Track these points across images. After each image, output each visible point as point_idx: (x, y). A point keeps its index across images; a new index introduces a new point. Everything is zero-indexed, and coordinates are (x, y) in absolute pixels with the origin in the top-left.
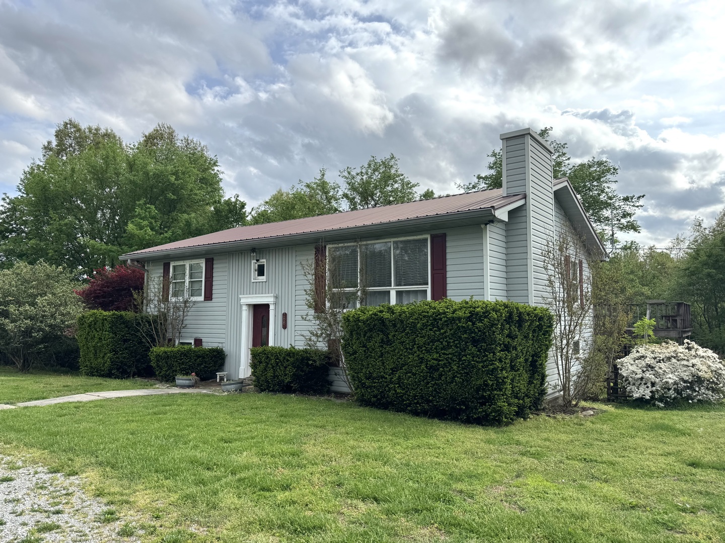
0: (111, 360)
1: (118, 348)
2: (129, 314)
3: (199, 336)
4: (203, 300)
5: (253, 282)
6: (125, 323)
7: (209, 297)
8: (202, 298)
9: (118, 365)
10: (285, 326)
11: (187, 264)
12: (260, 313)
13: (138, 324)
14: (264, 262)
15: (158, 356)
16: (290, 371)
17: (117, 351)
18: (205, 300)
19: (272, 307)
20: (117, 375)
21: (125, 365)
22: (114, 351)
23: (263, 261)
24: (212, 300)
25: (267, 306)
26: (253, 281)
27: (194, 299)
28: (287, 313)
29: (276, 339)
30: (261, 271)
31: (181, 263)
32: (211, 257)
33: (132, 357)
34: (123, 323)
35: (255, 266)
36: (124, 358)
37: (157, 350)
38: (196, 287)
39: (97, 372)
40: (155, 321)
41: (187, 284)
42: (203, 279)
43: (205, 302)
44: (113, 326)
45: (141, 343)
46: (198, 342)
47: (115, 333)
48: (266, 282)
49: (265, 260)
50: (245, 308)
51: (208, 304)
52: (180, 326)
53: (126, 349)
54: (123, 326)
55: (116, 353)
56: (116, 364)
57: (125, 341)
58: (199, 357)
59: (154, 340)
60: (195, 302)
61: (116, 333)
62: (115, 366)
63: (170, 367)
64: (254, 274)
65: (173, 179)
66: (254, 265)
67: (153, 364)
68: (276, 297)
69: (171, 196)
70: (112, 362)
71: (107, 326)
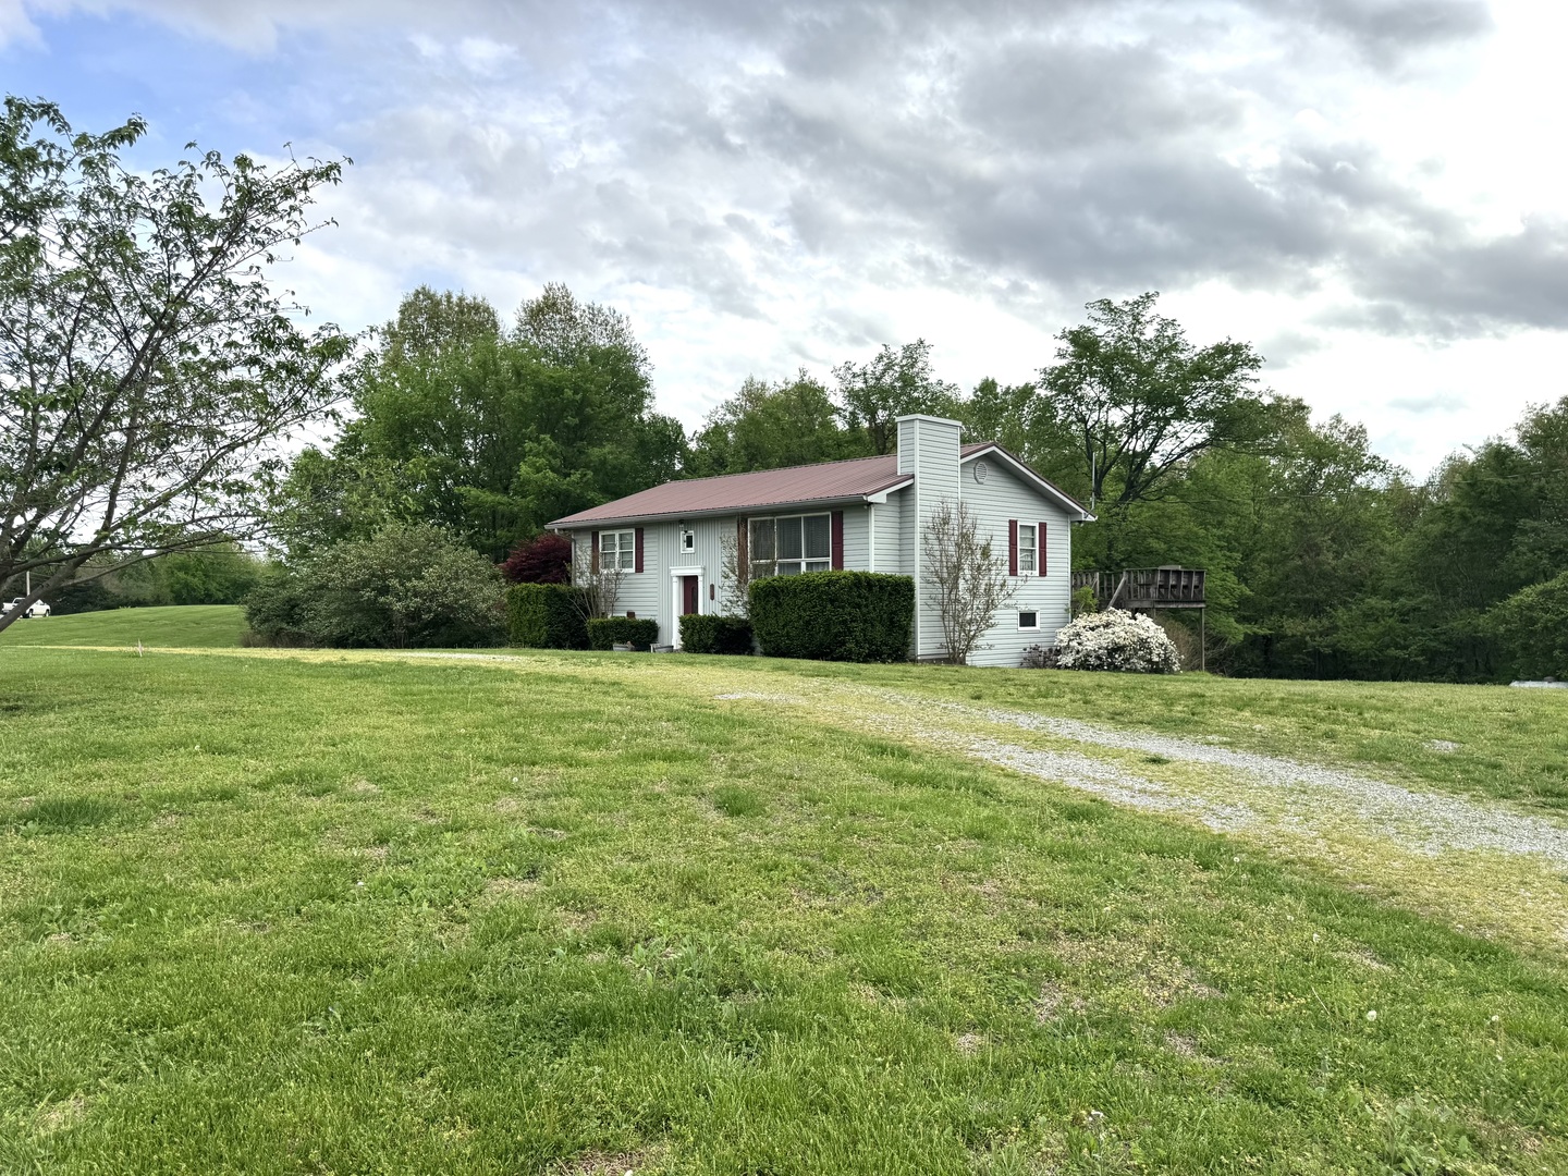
0: (547, 631)
1: (553, 621)
2: (562, 587)
3: (632, 609)
4: (634, 572)
5: (682, 554)
6: (560, 596)
8: (633, 570)
10: (712, 598)
11: (617, 534)
12: (690, 583)
13: (572, 597)
14: (692, 533)
15: (594, 627)
16: (712, 634)
17: (553, 624)
18: (636, 572)
19: (700, 579)
22: (549, 624)
24: (642, 572)
25: (696, 578)
26: (682, 552)
27: (626, 570)
28: (712, 584)
29: (704, 608)
30: (689, 542)
31: (610, 532)
32: (641, 528)
34: (557, 596)
37: (594, 621)
38: (627, 558)
40: (588, 594)
41: (617, 555)
42: (634, 550)
43: (636, 574)
45: (575, 616)
46: (631, 614)
48: (694, 553)
50: (675, 579)
51: (639, 576)
52: (612, 600)
53: (561, 621)
54: (557, 599)
55: (552, 626)
57: (560, 614)
58: (632, 627)
59: (587, 613)
60: (626, 574)
61: (550, 606)
63: (607, 637)
64: (683, 545)
66: (683, 537)
67: (590, 635)
68: (704, 569)
70: (548, 635)
71: (542, 598)
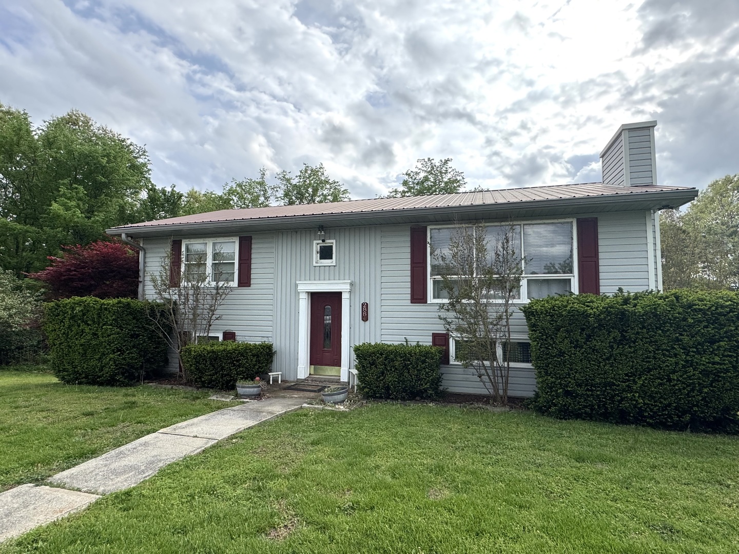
0: (115, 363)
1: (124, 346)
3: (229, 328)
4: (236, 285)
5: (315, 266)
7: (245, 281)
8: (235, 284)
9: (124, 368)
10: (365, 318)
11: (209, 242)
12: (322, 302)
14: (333, 243)
17: (123, 351)
18: (239, 286)
19: (345, 297)
20: (121, 381)
21: (132, 367)
22: (119, 350)
23: (331, 242)
24: (250, 286)
25: (338, 295)
26: (315, 264)
27: (223, 284)
28: (368, 303)
29: (353, 333)
30: (326, 253)
31: (199, 241)
32: (248, 234)
33: (141, 356)
34: (131, 313)
35: (317, 247)
36: (132, 358)
38: (224, 270)
39: (86, 377)
41: (209, 266)
42: (236, 261)
43: (240, 288)
44: (118, 317)
46: (229, 336)
47: (121, 328)
48: (334, 266)
49: (334, 241)
50: (303, 296)
51: (245, 290)
53: (134, 347)
54: (130, 317)
56: (122, 367)
60: (224, 289)
61: (121, 326)
62: (121, 370)
64: (316, 256)
65: (104, 161)
68: (351, 284)
69: (100, 178)
70: (116, 366)
